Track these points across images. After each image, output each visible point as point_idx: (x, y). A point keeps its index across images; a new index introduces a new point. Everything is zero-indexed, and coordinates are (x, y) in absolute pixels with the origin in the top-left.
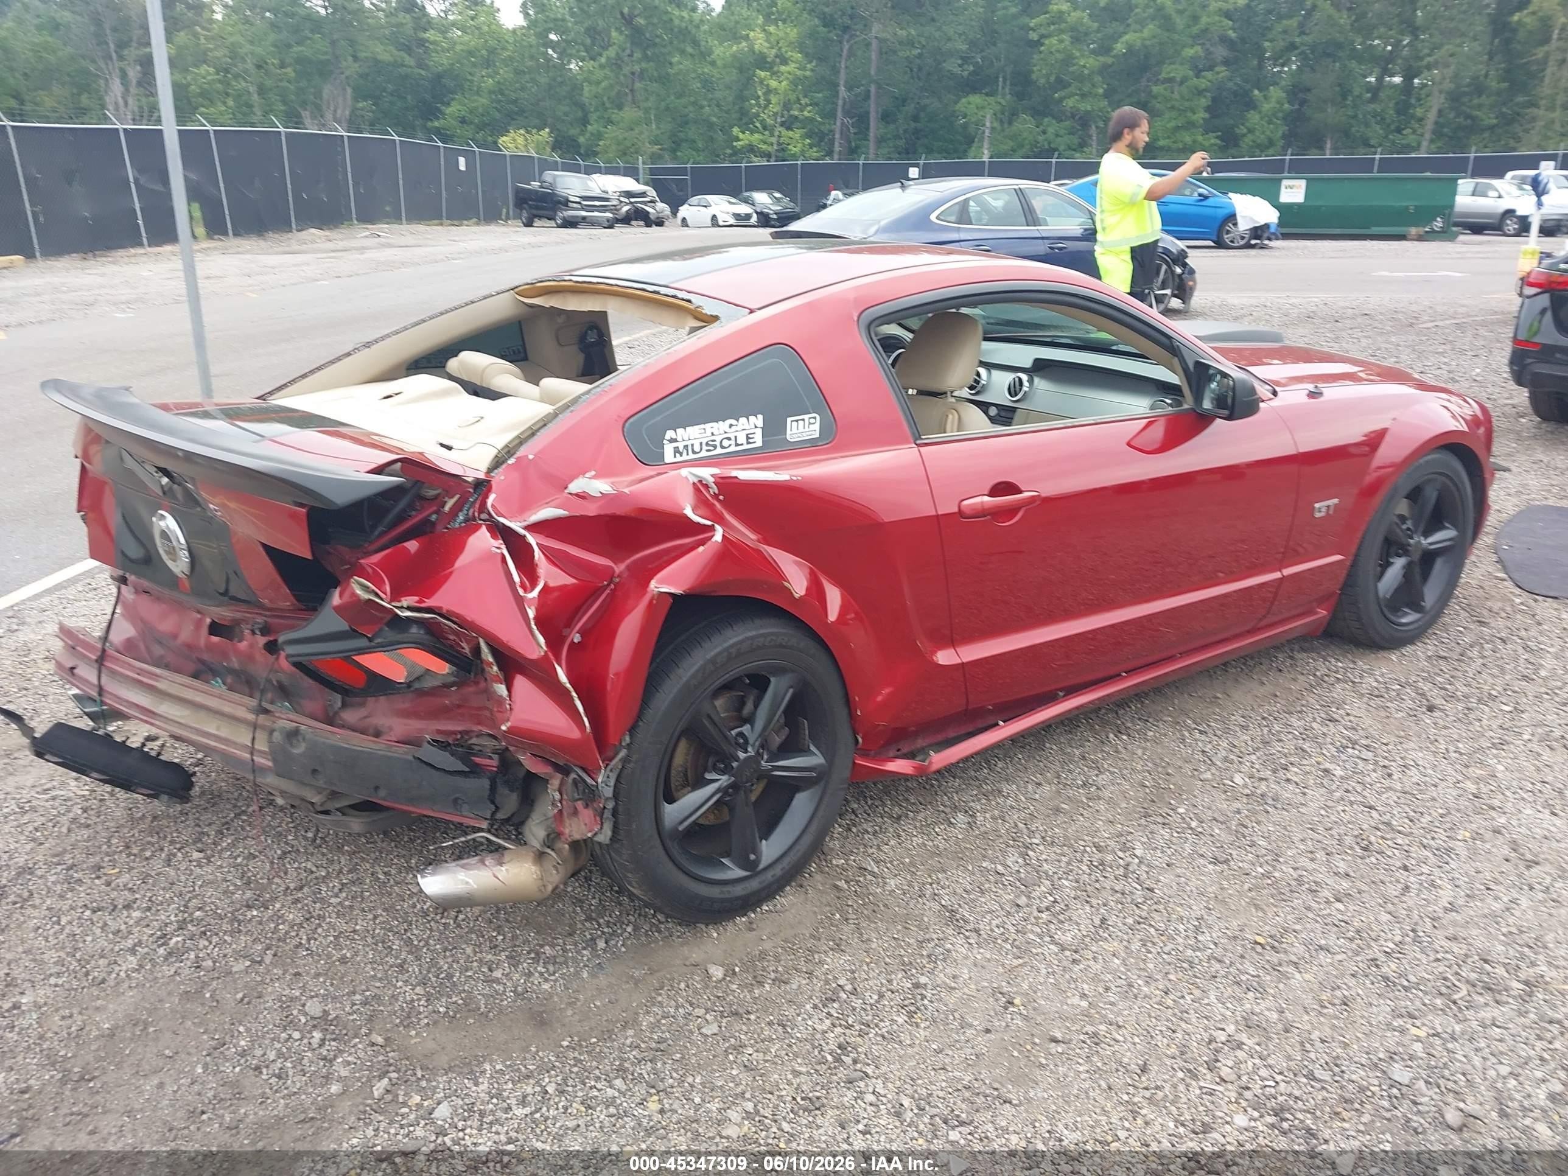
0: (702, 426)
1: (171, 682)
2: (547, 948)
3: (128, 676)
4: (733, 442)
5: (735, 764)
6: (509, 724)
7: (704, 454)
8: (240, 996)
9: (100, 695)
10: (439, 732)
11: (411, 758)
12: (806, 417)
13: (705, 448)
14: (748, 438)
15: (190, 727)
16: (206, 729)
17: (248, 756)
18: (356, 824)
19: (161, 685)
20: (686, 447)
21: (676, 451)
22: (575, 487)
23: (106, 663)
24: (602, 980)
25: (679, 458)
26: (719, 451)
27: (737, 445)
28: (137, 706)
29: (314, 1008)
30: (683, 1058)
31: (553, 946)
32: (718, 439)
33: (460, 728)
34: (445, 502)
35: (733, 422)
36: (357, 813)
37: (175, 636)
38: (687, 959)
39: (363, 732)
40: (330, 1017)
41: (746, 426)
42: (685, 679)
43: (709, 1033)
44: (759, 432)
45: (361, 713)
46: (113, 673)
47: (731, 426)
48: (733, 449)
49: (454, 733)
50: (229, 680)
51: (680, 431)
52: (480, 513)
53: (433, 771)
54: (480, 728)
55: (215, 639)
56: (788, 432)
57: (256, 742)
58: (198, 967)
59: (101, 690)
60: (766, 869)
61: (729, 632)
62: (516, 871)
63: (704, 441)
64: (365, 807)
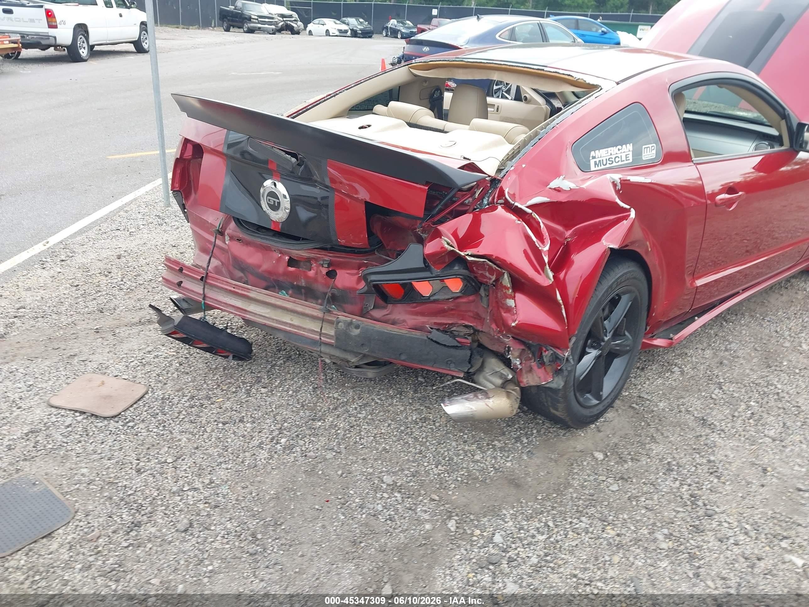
0: (606, 149)
1: (256, 293)
2: (496, 442)
3: (226, 289)
4: (620, 159)
5: (603, 344)
6: (517, 322)
7: (608, 166)
8: (340, 472)
9: (204, 299)
10: (435, 323)
11: (426, 338)
12: (650, 146)
13: (608, 162)
14: (626, 158)
15: (273, 319)
16: (284, 320)
17: (318, 337)
18: (371, 373)
19: (252, 295)
20: (600, 161)
21: (595, 163)
22: (554, 184)
23: (208, 281)
24: (536, 460)
25: (597, 168)
26: (614, 164)
27: (622, 161)
28: (233, 306)
29: (388, 479)
30: (608, 504)
31: (499, 441)
32: (613, 157)
33: (450, 322)
34: (475, 192)
35: (620, 147)
36: (368, 367)
37: (259, 266)
38: (575, 448)
39: (385, 322)
40: (398, 484)
41: (625, 150)
42: (599, 297)
43: (614, 489)
44: (631, 153)
45: (385, 312)
46: (212, 285)
47: (619, 150)
48: (620, 163)
49: (446, 324)
50: (290, 292)
51: (597, 151)
52: (498, 199)
53: (438, 346)
54: (463, 322)
55: (291, 269)
56: (643, 154)
57: (323, 329)
58: (306, 456)
59: (205, 297)
60: (605, 399)
61: (617, 270)
62: (498, 402)
63: (608, 158)
64: (374, 364)
